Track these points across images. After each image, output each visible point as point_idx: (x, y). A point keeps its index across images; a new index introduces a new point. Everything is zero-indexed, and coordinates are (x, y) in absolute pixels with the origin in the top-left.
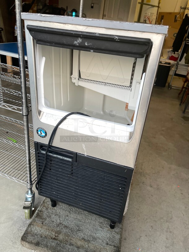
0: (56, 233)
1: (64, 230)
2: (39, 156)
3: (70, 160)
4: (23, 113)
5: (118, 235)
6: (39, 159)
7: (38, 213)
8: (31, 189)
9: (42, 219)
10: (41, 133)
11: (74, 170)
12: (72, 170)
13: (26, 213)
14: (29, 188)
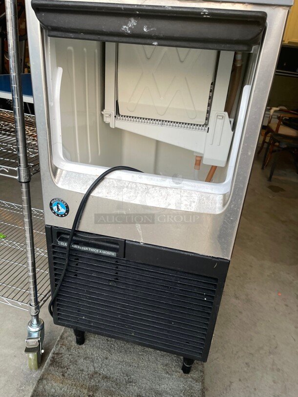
0: (89, 391)
1: (104, 384)
2: (54, 252)
3: (113, 254)
4: (20, 178)
5: (198, 384)
6: (55, 258)
7: (53, 358)
8: (37, 316)
9: (61, 368)
10: (58, 208)
11: (119, 273)
12: (117, 273)
13: (30, 359)
14: (34, 314)
